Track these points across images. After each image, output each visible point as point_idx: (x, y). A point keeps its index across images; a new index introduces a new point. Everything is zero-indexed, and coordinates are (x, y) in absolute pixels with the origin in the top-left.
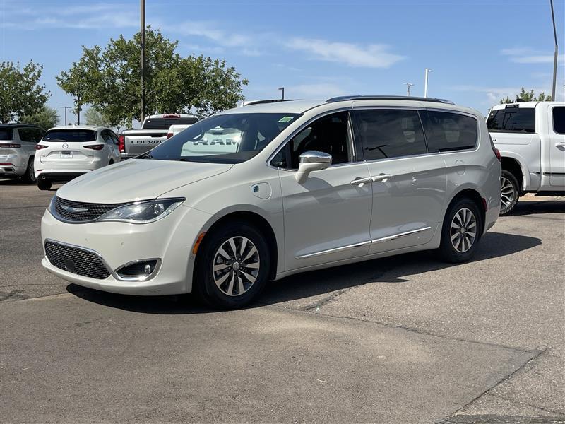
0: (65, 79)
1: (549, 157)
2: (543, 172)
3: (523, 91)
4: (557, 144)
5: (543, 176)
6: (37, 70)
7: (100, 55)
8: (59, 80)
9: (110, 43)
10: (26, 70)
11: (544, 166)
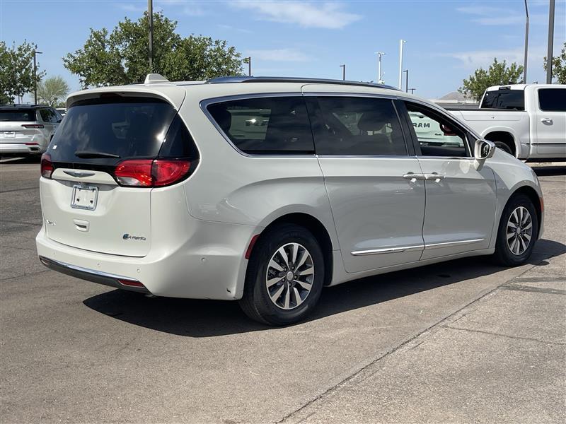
0: (71, 60)
1: (536, 131)
2: (531, 142)
3: (496, 62)
4: (542, 120)
5: (531, 146)
6: (31, 50)
7: (108, 37)
8: (66, 61)
9: (118, 25)
10: (20, 49)
11: (532, 137)
